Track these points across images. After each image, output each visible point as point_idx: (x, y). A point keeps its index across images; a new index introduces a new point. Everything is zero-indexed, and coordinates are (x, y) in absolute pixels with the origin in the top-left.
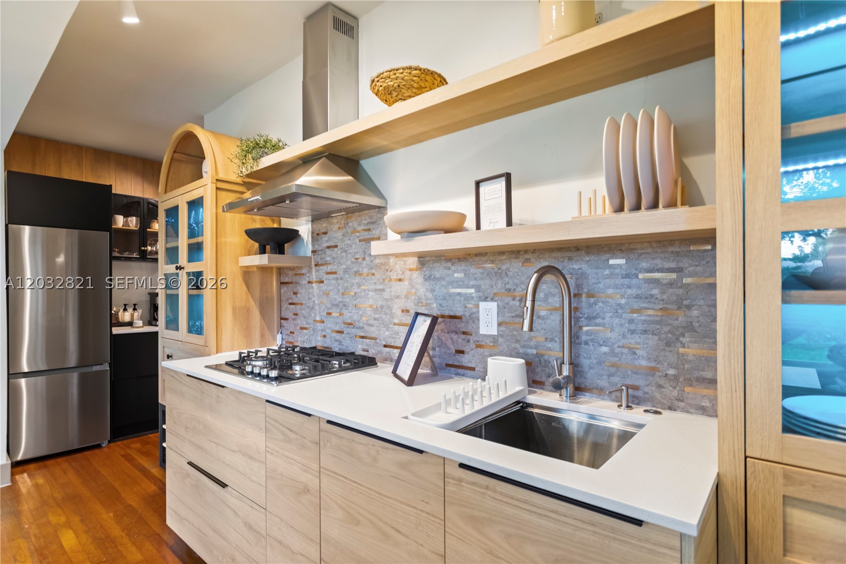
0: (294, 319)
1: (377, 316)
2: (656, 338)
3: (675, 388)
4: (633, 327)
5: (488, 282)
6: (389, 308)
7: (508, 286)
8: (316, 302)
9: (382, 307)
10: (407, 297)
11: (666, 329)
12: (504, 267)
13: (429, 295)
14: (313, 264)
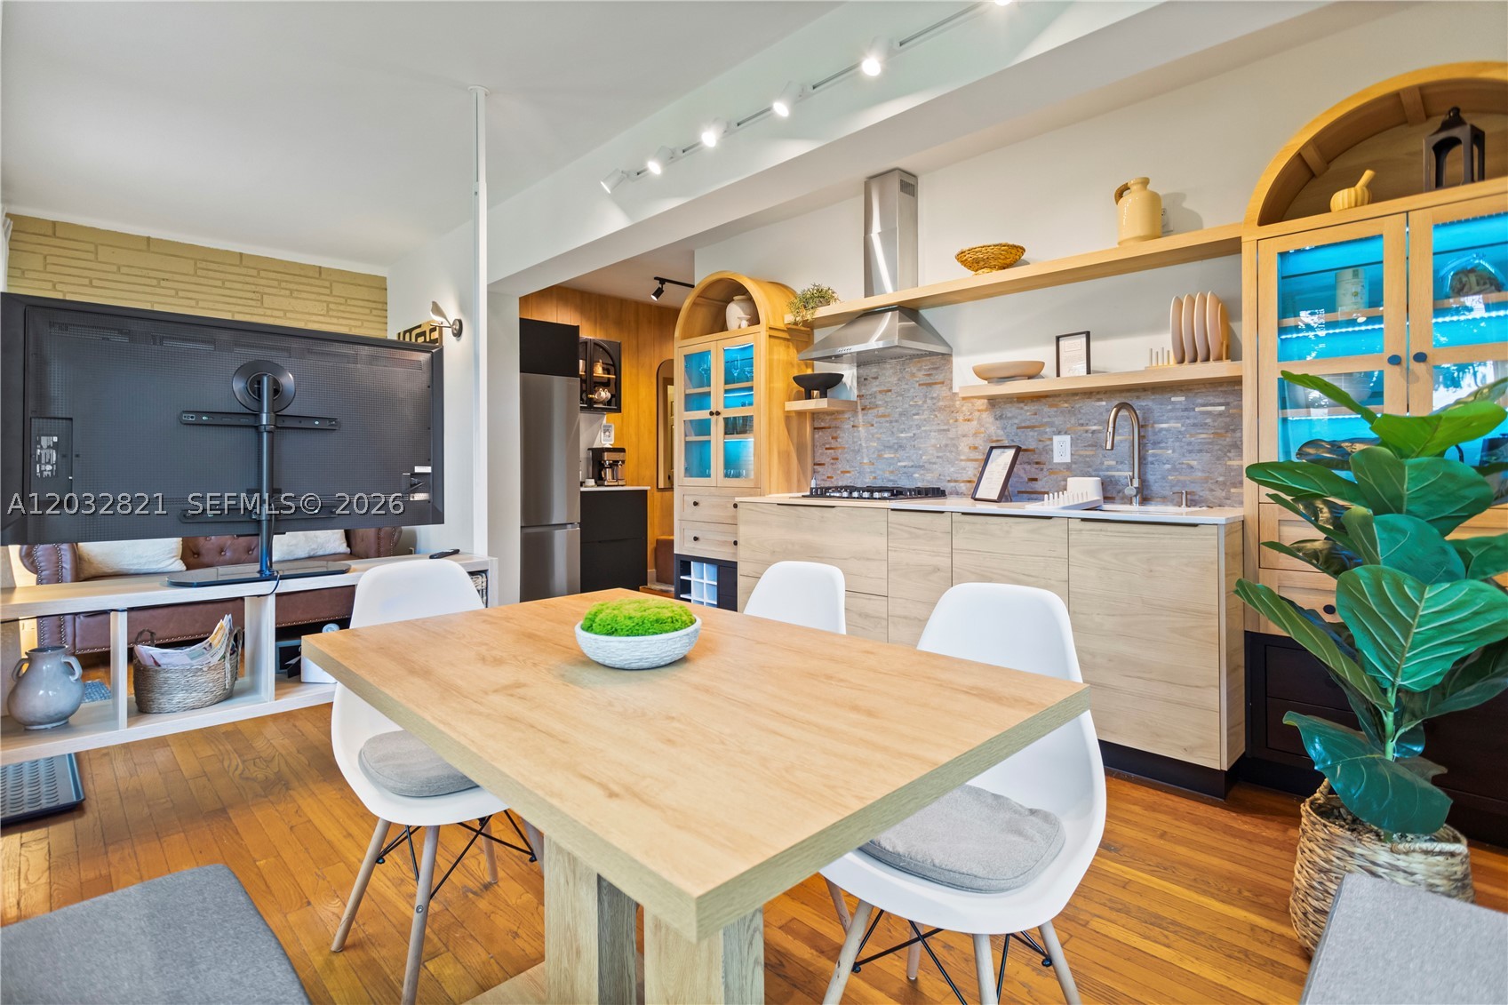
0: (832, 464)
1: (940, 454)
2: (1209, 455)
3: (1223, 490)
4: (1190, 448)
5: (1061, 418)
6: (955, 446)
7: (1081, 422)
8: (864, 445)
9: (946, 445)
10: (975, 435)
11: (1216, 447)
12: (1077, 406)
13: (1000, 432)
14: (859, 407)
